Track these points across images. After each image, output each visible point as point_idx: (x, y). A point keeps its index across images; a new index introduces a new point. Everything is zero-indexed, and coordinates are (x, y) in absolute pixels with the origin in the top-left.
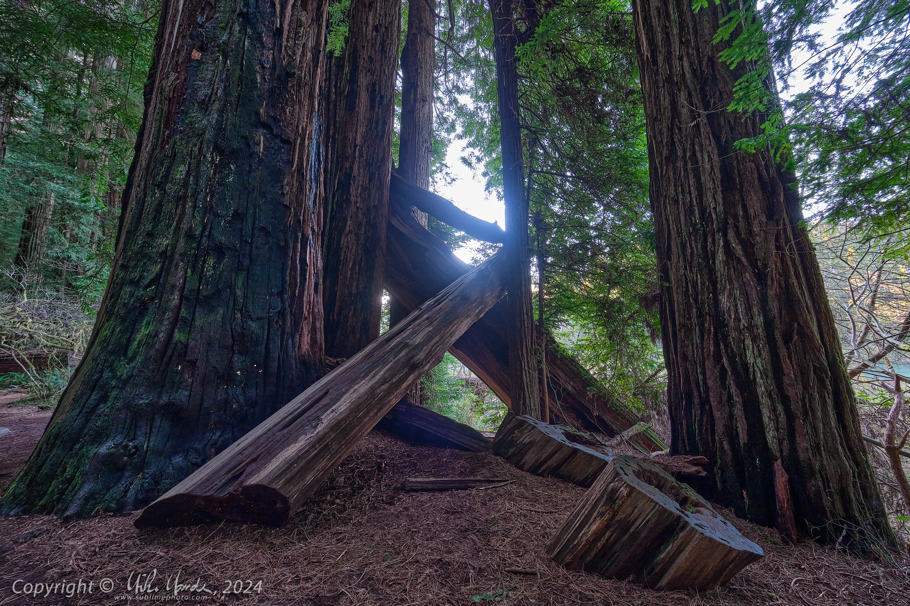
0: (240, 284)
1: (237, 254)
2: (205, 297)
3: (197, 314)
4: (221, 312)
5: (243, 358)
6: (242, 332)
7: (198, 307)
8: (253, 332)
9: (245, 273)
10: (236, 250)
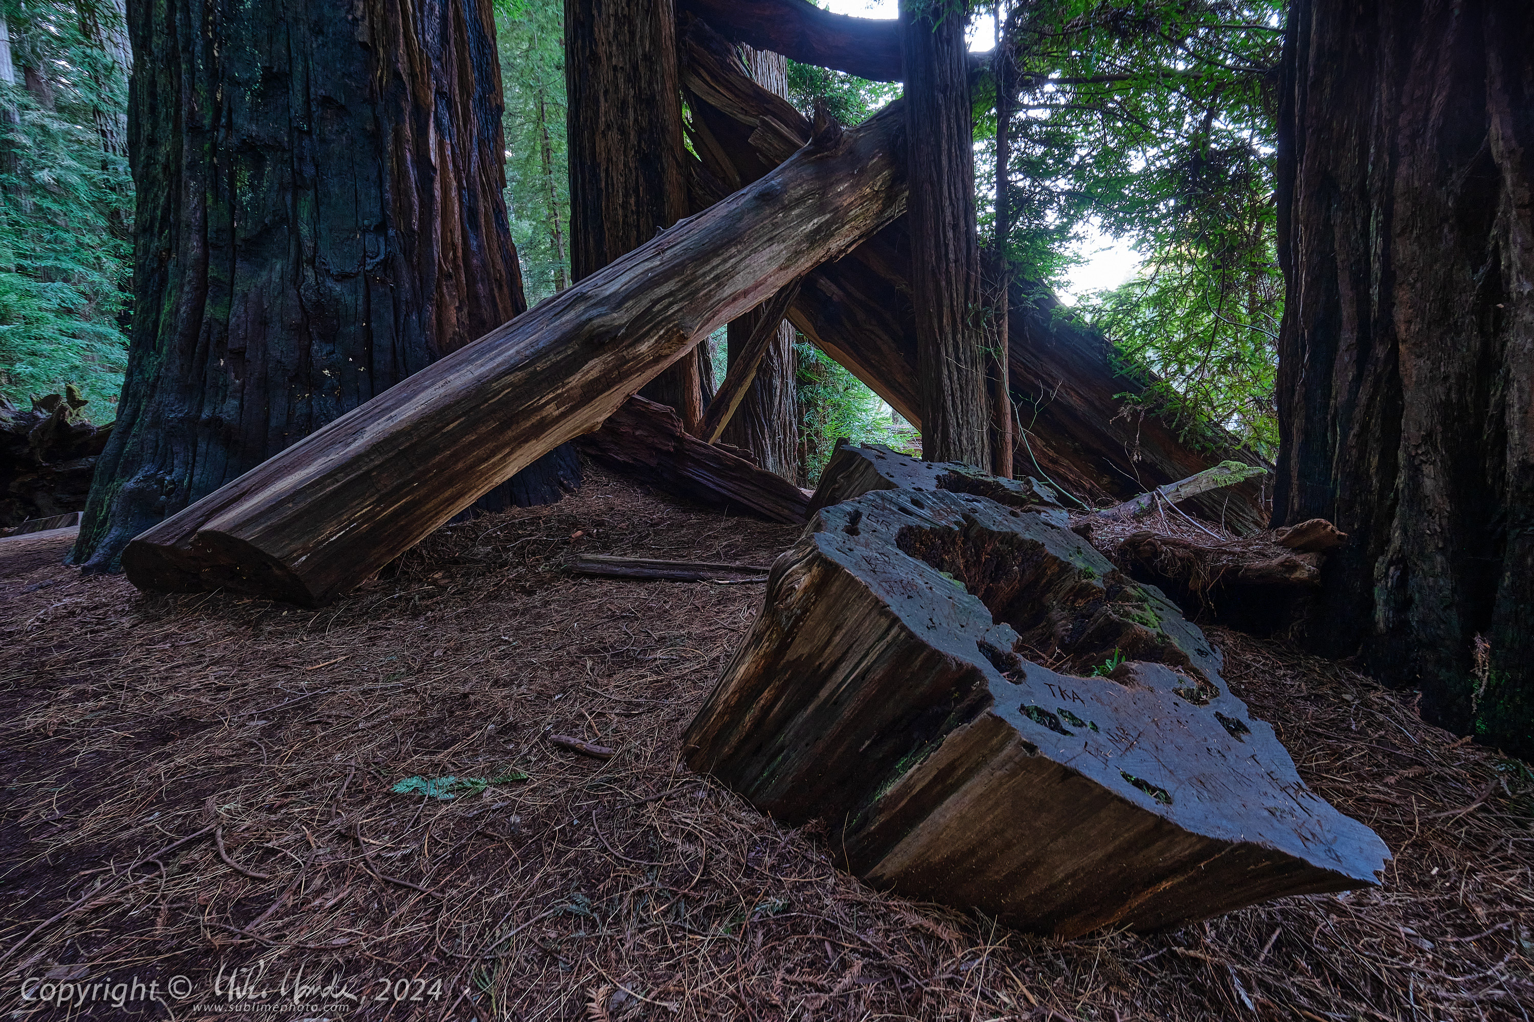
0: (304, 214)
1: (286, 156)
2: (244, 240)
3: (239, 272)
4: (278, 267)
5: (329, 348)
6: (319, 301)
7: (238, 261)
8: (337, 301)
9: (311, 193)
10: (284, 150)
